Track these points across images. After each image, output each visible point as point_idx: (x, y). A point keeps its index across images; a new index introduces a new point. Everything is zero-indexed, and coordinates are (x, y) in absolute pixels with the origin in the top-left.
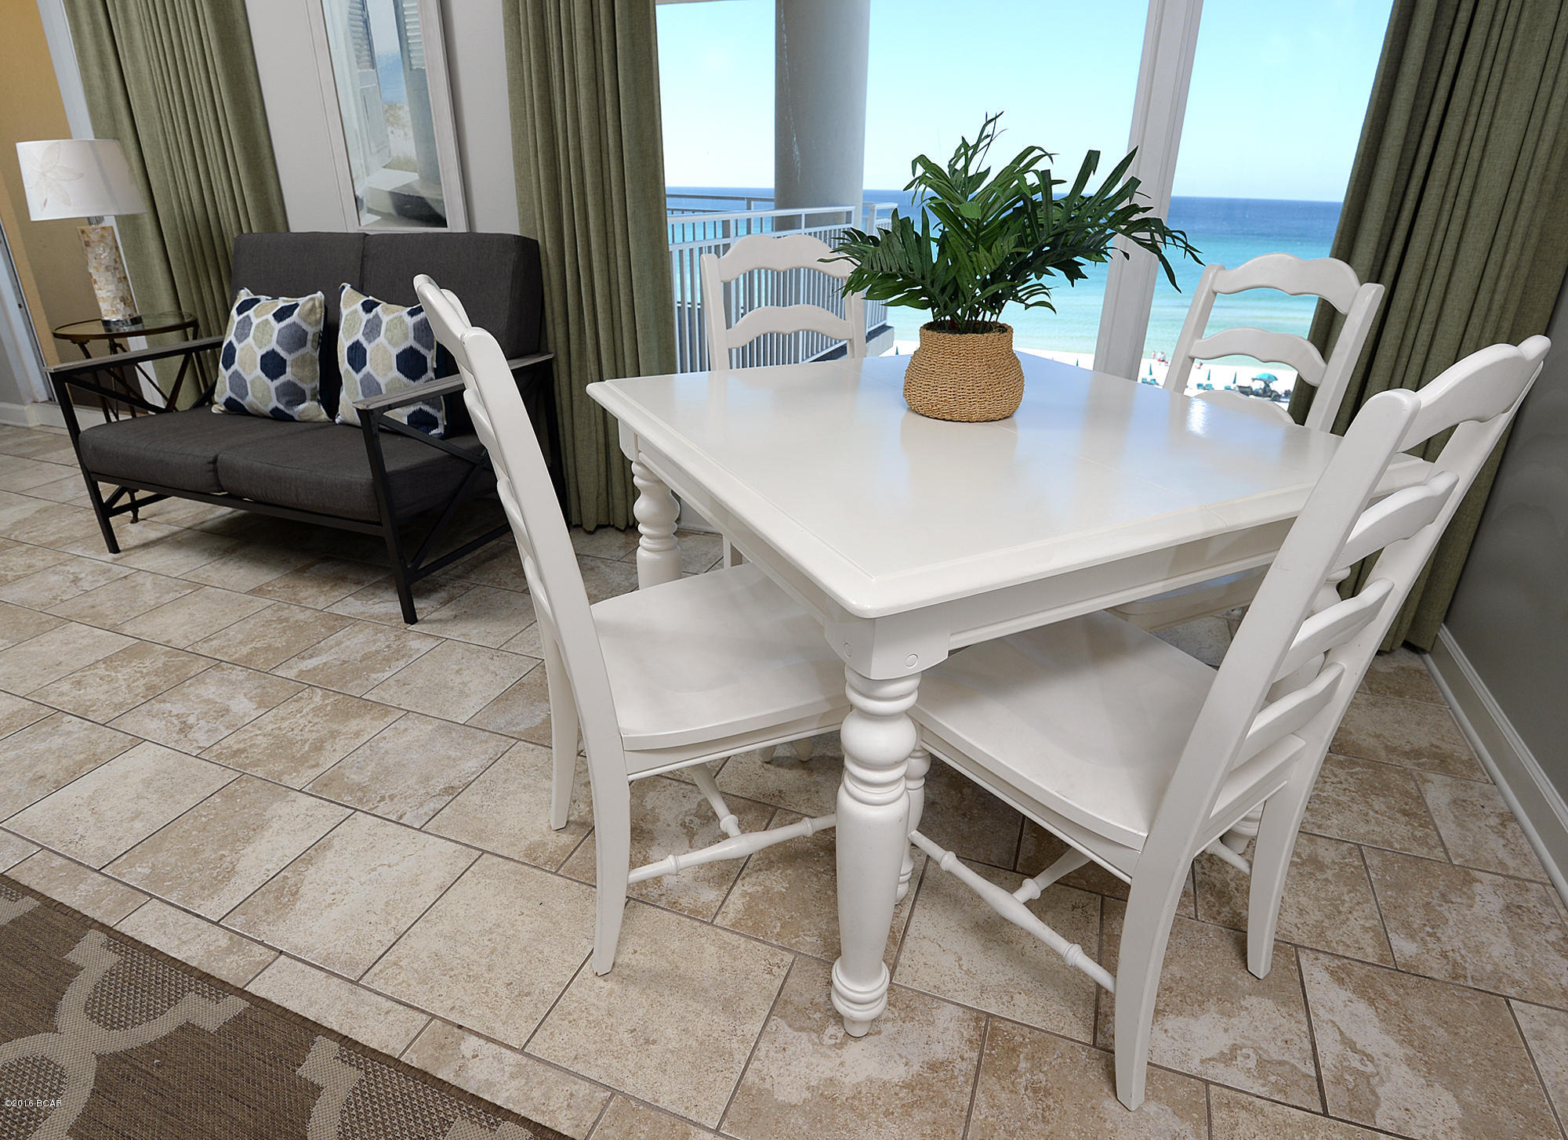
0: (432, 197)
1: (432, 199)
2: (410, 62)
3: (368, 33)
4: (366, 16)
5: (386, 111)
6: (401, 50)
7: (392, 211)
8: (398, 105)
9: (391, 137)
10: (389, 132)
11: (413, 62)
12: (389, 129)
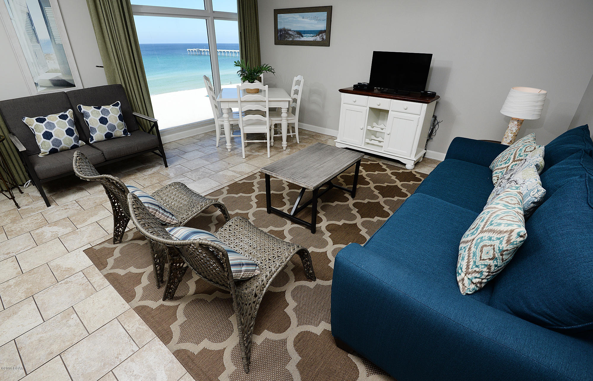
0: (68, 79)
1: (68, 80)
2: (55, 42)
3: (35, 33)
4: (33, 28)
5: (45, 56)
6: (51, 39)
7: (52, 85)
8: (50, 54)
9: (48, 63)
10: (47, 62)
11: (56, 42)
12: (47, 61)
